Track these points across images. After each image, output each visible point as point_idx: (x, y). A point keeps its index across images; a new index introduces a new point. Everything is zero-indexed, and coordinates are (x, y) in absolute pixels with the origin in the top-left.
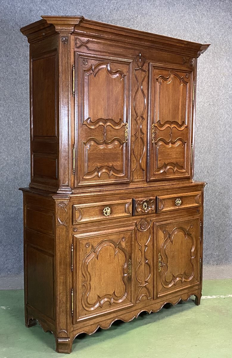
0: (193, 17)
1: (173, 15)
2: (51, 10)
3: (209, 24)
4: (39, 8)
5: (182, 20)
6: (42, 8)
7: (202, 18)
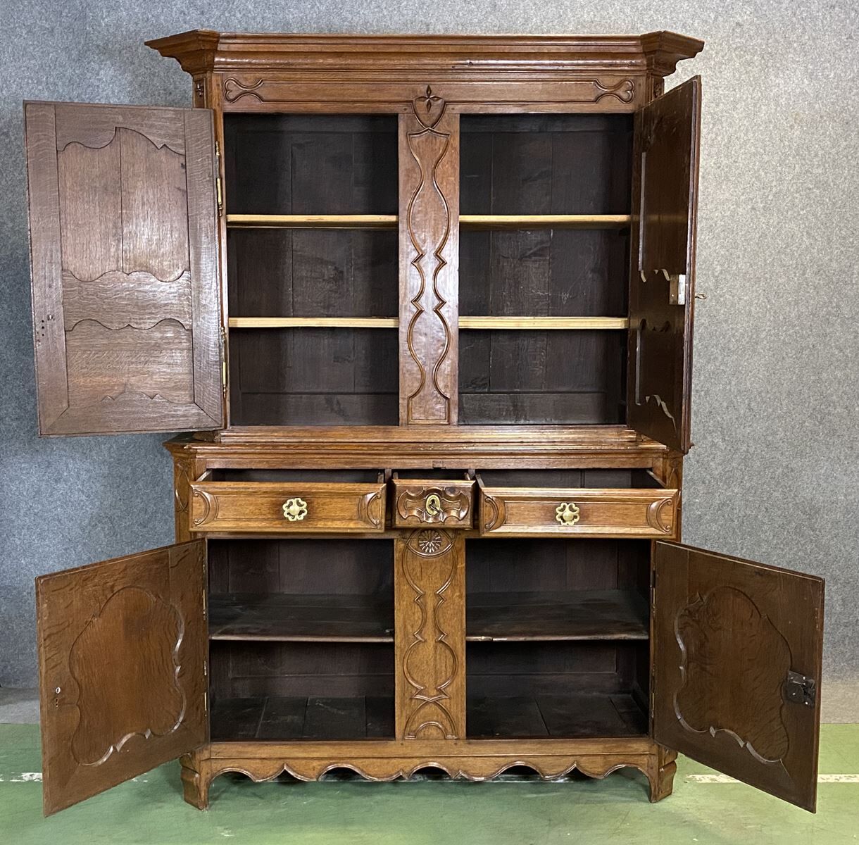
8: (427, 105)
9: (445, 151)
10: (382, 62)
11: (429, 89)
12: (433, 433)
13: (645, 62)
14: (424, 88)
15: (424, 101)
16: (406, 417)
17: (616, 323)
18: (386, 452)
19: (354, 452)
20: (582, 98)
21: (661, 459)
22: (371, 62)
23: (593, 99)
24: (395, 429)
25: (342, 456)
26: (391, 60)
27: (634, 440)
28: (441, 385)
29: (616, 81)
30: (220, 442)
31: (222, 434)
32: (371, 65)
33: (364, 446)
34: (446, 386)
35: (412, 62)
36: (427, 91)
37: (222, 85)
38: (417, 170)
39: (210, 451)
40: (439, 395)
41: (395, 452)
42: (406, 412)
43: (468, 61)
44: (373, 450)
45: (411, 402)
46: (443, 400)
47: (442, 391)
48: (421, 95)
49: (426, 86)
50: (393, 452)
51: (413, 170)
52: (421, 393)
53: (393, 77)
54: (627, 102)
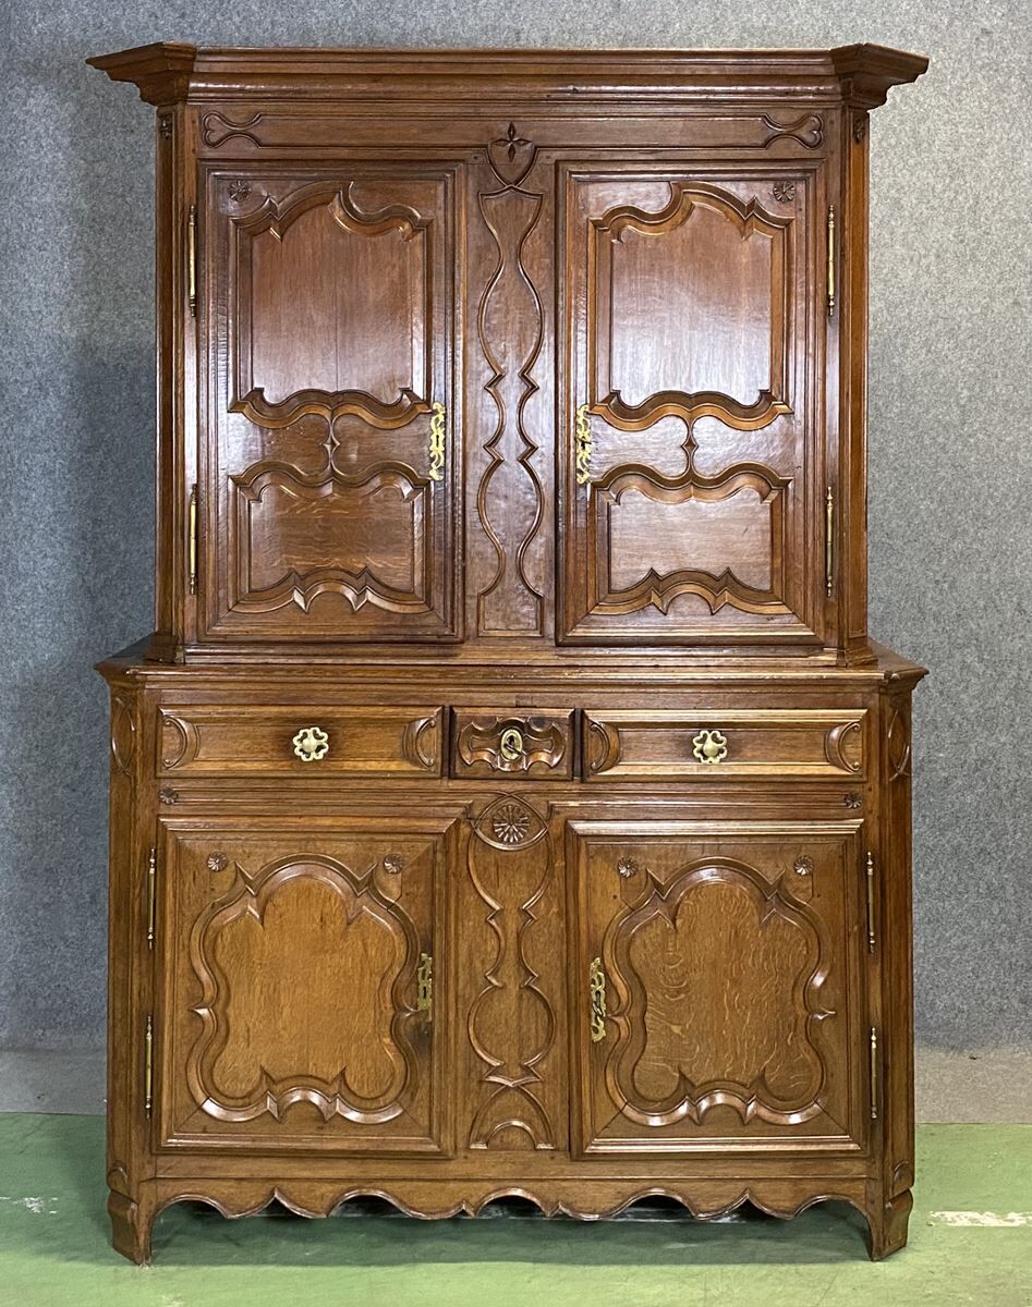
8: (510, 151)
9: (535, 220)
10: (441, 88)
11: (512, 127)
12: (518, 650)
13: (839, 89)
14: (505, 127)
15: (504, 145)
16: (474, 625)
18: (442, 681)
19: (391, 680)
20: (745, 142)
21: (877, 695)
22: (424, 88)
23: (760, 142)
25: (374, 687)
26: (454, 85)
27: (834, 663)
28: (530, 576)
29: (796, 116)
30: (185, 663)
31: (189, 651)
32: (424, 92)
33: (407, 672)
34: (538, 578)
35: (485, 89)
36: (509, 131)
37: (200, 123)
38: (494, 248)
39: (167, 678)
40: (526, 592)
41: (456, 681)
42: (475, 618)
43: (571, 88)
44: (423, 678)
45: (482, 602)
46: (532, 600)
47: (532, 585)
48: (499, 137)
49: (508, 125)
50: (452, 681)
51: (488, 248)
52: (499, 589)
53: (458, 110)
54: (813, 147)
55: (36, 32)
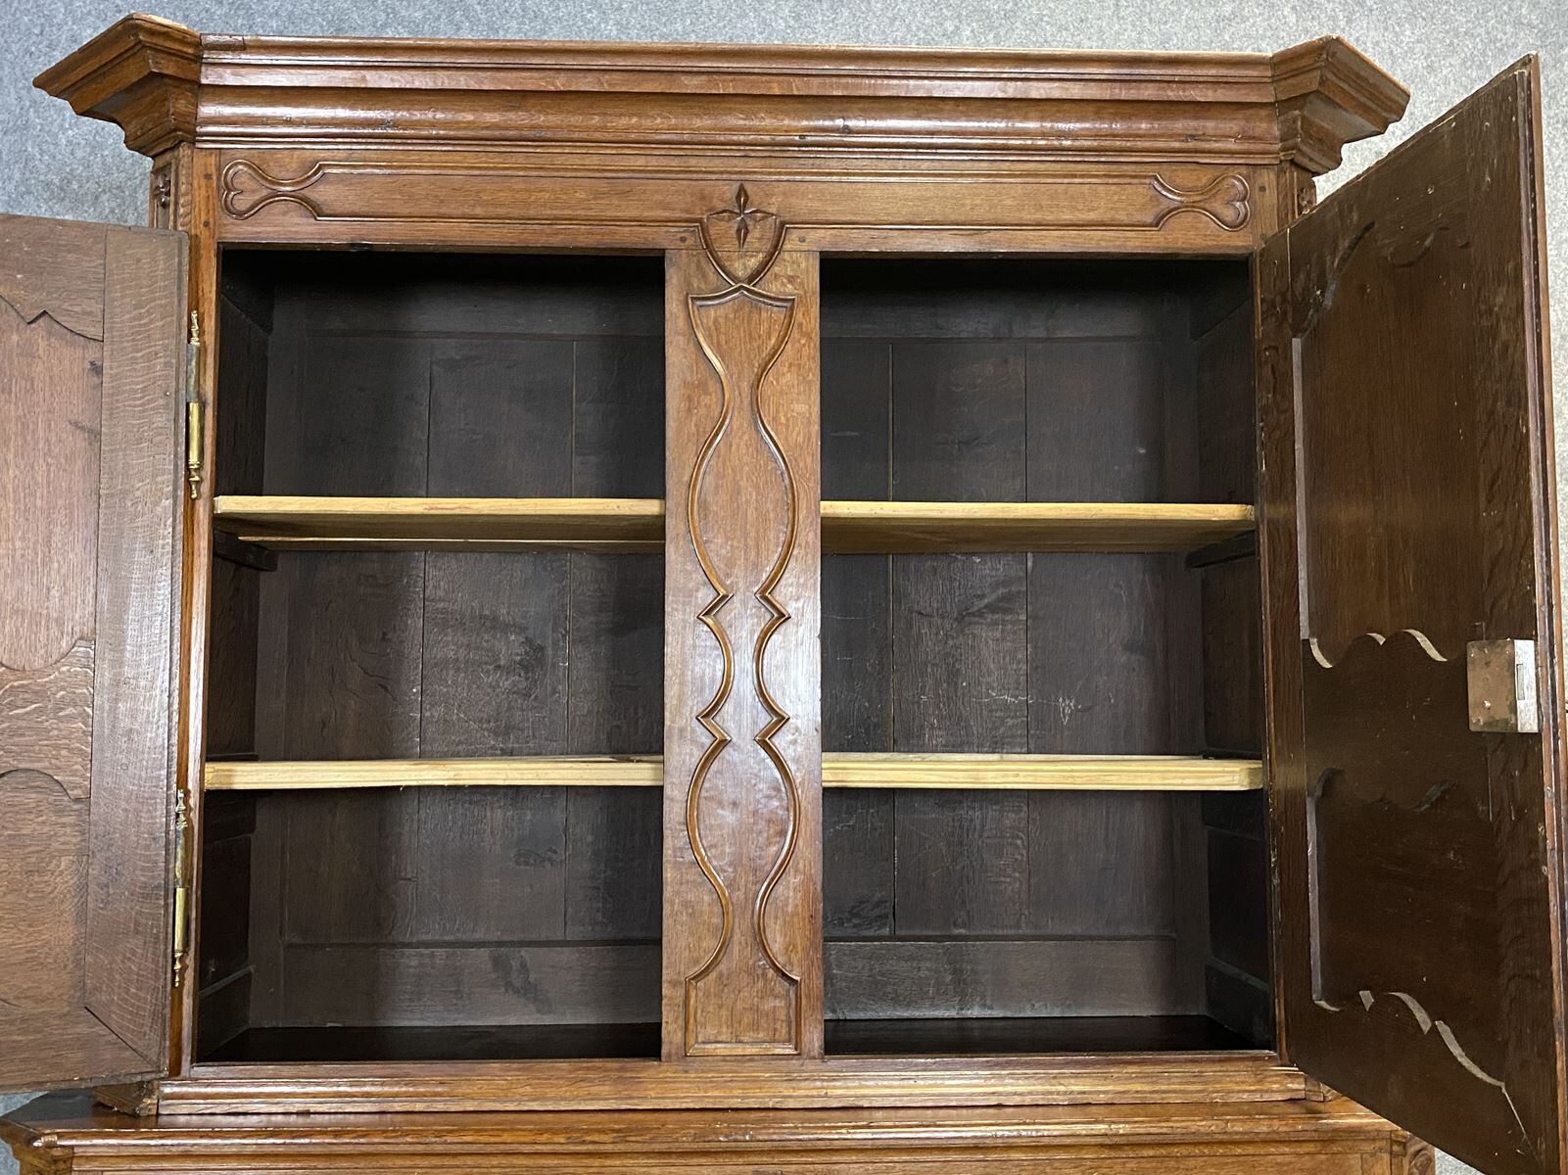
0: (1292, 19)
1: (1172, 13)
2: (451, 22)
3: (1397, 51)
4: (383, 16)
5: (1227, 38)
6: (403, 13)
7: (1349, 21)
8: (739, 231)
9: (782, 340)
10: (624, 121)
11: (742, 191)
12: (756, 1080)
13: (1276, 131)
14: (730, 191)
15: (729, 220)
16: (678, 1037)
17: (1228, 776)
18: (621, 1147)
19: (526, 1149)
20: (1122, 217)
21: (1386, 1157)
22: (596, 120)
23: (1149, 219)
24: (648, 1069)
25: (495, 1161)
26: (647, 116)
27: (1302, 1095)
28: (776, 943)
29: (1204, 178)
30: (158, 1115)
31: (167, 1090)
32: (596, 130)
33: (555, 1132)
34: (789, 947)
35: (698, 123)
36: (738, 198)
37: (219, 179)
38: (712, 385)
39: (112, 1152)
40: (771, 973)
41: (646, 1148)
42: (681, 1022)
43: (840, 122)
44: (584, 1142)
45: (693, 994)
46: (781, 986)
47: (780, 961)
48: (720, 206)
49: (736, 186)
50: (638, 1147)
51: (702, 386)
52: (723, 967)
53: (653, 162)
54: (1233, 227)
55: (64, 141)
